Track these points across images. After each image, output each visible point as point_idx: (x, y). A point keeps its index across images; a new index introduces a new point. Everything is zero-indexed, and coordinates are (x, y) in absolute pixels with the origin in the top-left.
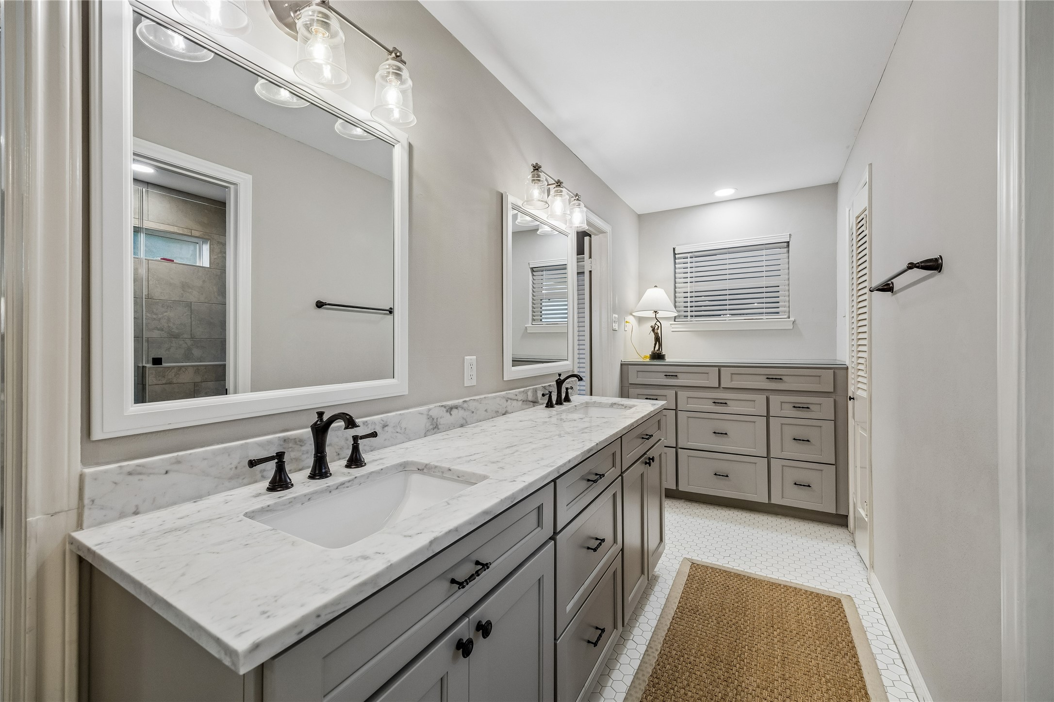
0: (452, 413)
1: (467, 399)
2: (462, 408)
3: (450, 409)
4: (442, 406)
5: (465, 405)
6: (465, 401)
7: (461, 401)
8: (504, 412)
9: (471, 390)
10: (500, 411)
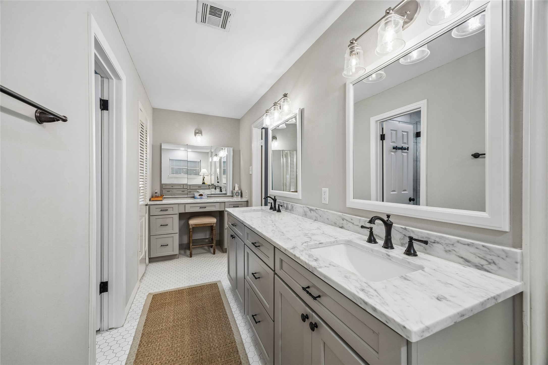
0: (311, 212)
1: (318, 209)
2: (316, 212)
3: (311, 210)
4: (308, 207)
5: (317, 211)
6: (316, 209)
7: (315, 208)
8: (341, 226)
9: (325, 206)
10: (337, 224)
